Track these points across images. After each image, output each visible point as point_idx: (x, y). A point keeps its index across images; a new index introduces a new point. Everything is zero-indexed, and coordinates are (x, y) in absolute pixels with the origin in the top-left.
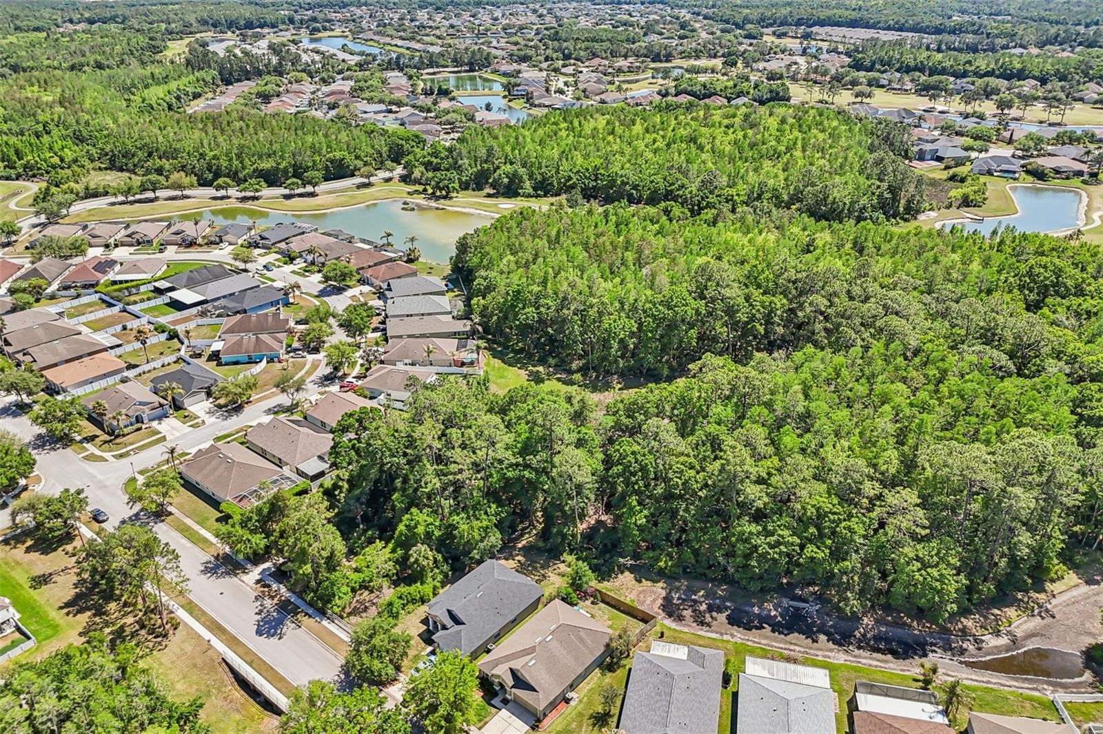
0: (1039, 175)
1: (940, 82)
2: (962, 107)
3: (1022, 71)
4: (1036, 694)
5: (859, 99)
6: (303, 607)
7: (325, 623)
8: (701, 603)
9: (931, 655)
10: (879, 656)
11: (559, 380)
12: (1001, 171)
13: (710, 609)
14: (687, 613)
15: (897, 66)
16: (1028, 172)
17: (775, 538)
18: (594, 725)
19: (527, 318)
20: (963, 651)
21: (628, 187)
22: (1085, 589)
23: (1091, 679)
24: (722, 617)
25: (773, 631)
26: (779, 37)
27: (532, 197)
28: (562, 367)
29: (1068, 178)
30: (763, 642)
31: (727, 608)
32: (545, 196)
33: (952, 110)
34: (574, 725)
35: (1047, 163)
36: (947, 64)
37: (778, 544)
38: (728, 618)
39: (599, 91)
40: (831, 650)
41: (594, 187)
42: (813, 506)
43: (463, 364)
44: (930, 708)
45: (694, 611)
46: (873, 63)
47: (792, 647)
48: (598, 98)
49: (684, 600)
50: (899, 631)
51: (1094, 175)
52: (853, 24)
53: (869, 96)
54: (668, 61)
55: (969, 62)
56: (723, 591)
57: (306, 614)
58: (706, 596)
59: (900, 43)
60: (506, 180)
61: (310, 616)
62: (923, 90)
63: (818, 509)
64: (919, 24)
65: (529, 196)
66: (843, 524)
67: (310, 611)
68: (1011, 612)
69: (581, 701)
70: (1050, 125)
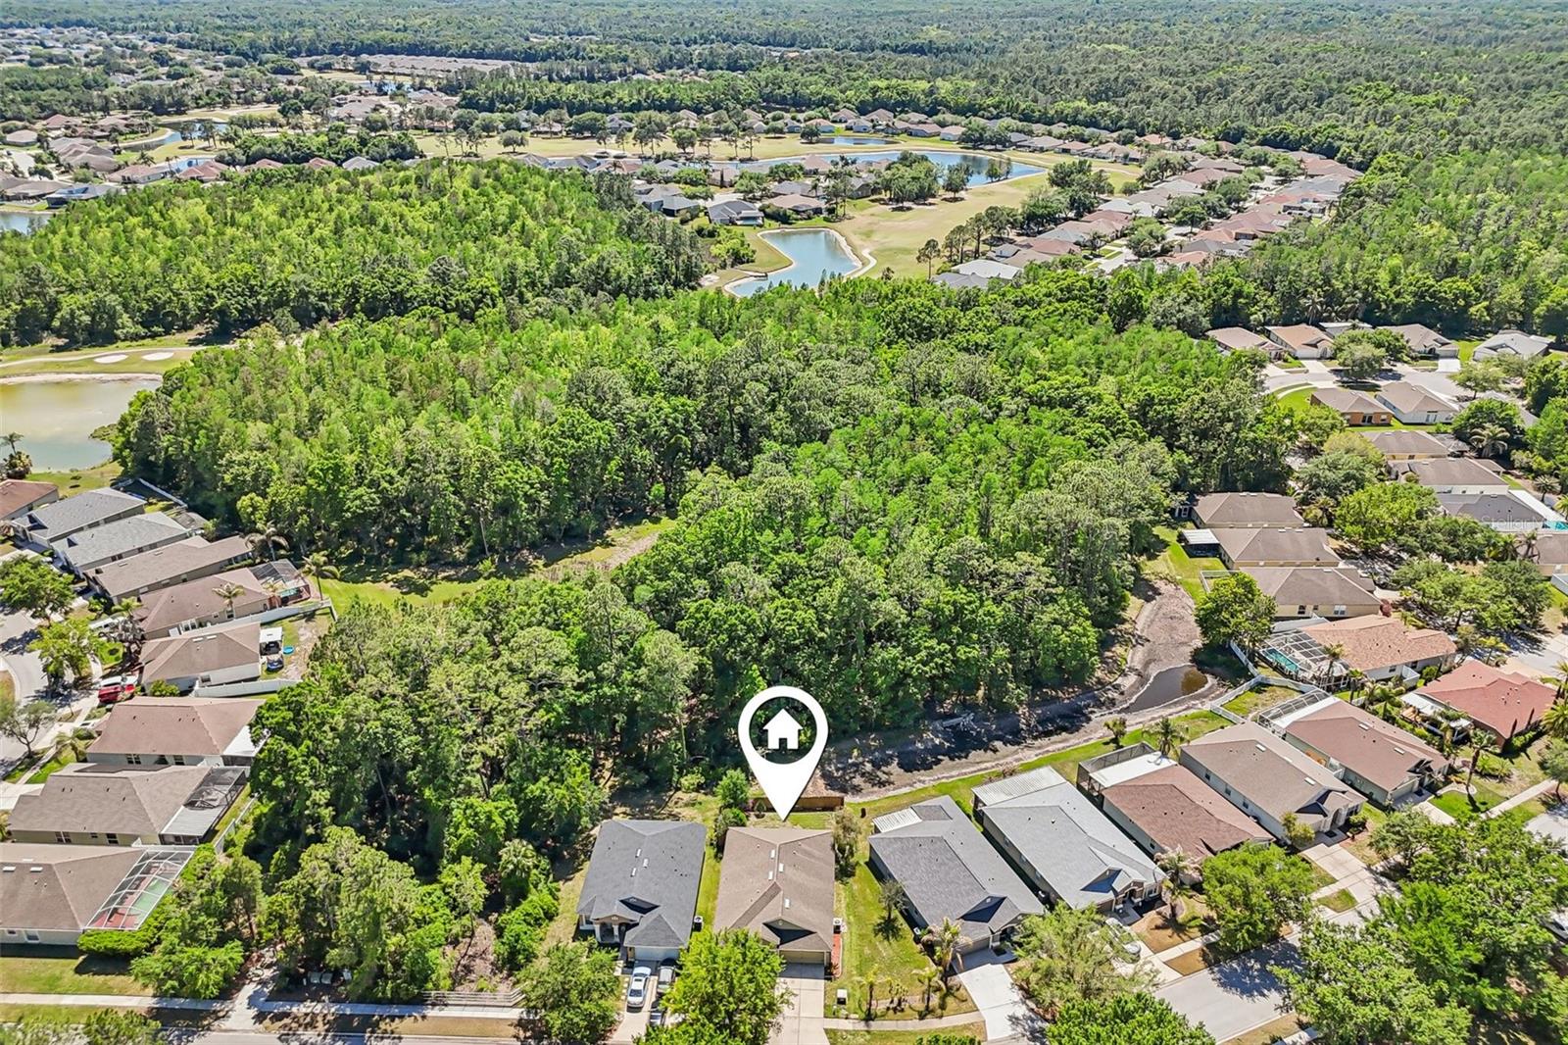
0: (782, 218)
1: (596, 120)
2: (638, 149)
3: (672, 100)
4: (1192, 711)
5: (510, 149)
6: (377, 1011)
7: (431, 1012)
8: (862, 763)
9: (1093, 716)
10: (1054, 738)
11: (448, 579)
12: (742, 219)
13: (876, 765)
14: (858, 780)
15: (525, 102)
16: (768, 216)
17: (924, 653)
18: (887, 938)
19: (365, 504)
20: (1113, 702)
21: (313, 299)
22: (1149, 606)
23: (1215, 681)
24: (894, 768)
25: (952, 759)
26: (320, 70)
27: (143, 338)
28: (438, 561)
29: (809, 218)
30: (954, 773)
31: (891, 757)
32: (167, 333)
33: (627, 154)
34: (867, 951)
35: (783, 203)
36: (585, 97)
37: (931, 657)
38: (901, 765)
39: (112, 167)
40: (1016, 752)
41: (257, 305)
42: (948, 603)
43: (285, 601)
44: (1152, 757)
45: (863, 775)
46: (492, 102)
47: (983, 766)
48: (117, 176)
49: (843, 769)
50: (1053, 706)
51: (831, 211)
52: (413, 50)
53: (522, 143)
54: (179, 113)
55: (608, 94)
56: (874, 740)
57: (393, 1018)
58: (862, 754)
59: (500, 74)
60: (86, 319)
61: (401, 1017)
62: (578, 131)
63: (954, 603)
64: (503, 48)
65: (136, 337)
66: (981, 612)
67: (395, 1011)
68: (1118, 649)
69: (849, 923)
70: (742, 161)
